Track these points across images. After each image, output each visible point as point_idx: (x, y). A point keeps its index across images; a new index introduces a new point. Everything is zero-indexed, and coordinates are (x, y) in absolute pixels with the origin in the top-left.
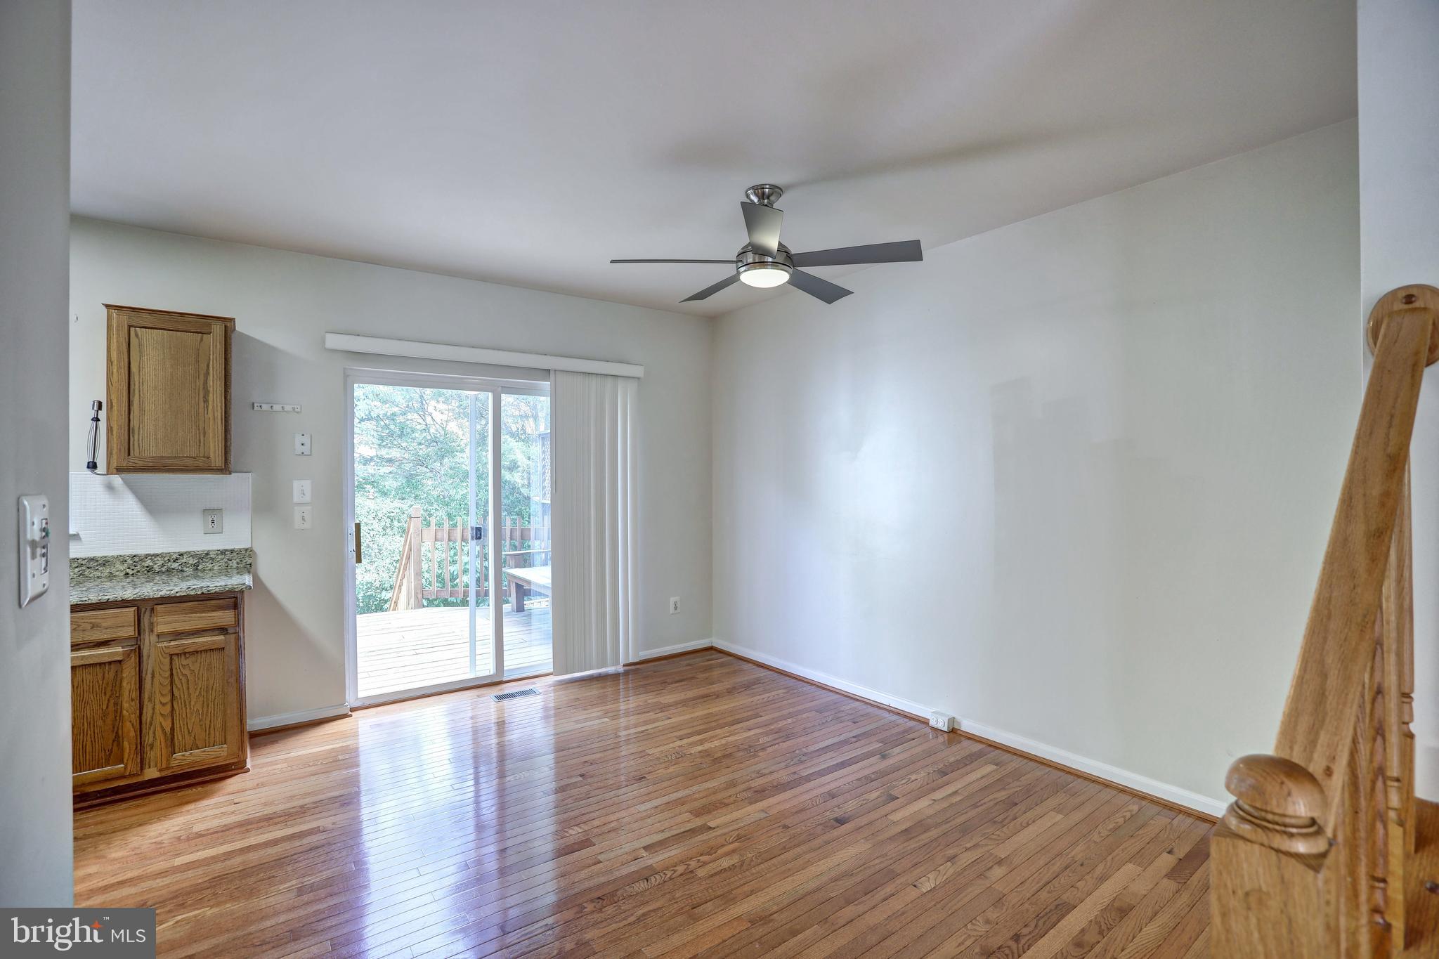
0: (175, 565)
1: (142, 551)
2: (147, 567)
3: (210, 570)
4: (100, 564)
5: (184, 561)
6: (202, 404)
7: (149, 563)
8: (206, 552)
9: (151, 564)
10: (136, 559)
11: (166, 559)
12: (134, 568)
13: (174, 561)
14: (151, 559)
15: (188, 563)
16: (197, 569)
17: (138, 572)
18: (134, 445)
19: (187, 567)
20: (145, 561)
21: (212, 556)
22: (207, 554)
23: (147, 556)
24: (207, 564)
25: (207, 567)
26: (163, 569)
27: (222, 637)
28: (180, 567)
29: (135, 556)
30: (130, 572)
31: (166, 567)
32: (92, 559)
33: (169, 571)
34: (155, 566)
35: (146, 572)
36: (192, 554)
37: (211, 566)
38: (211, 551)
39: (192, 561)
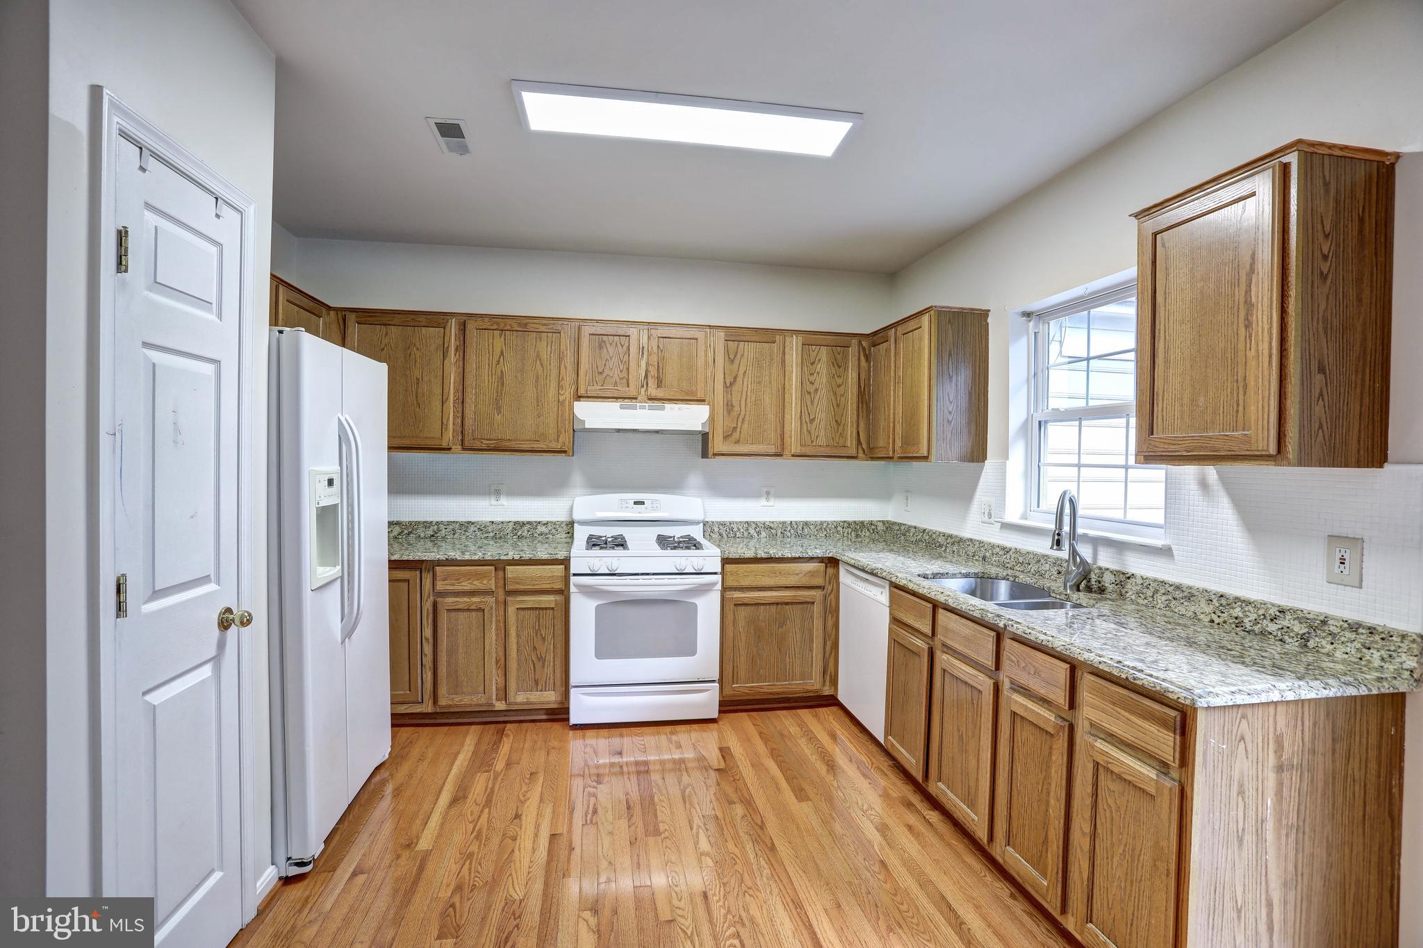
0: (1272, 627)
1: (1233, 591)
2: (1236, 618)
3: (1328, 655)
4: (1185, 597)
5: (1286, 623)
6: (1242, 331)
7: (1237, 612)
8: (1322, 618)
9: (1241, 615)
10: (1223, 601)
11: (1261, 612)
12: (1220, 614)
13: (1272, 620)
14: (1241, 606)
15: (1293, 631)
16: (1306, 645)
17: (1225, 622)
18: (1157, 417)
19: (1290, 637)
20: (1233, 608)
21: (1332, 628)
22: (1324, 622)
23: (1237, 599)
24: (1324, 642)
25: (1323, 647)
26: (1257, 628)
27: (1152, 774)
28: (1279, 633)
29: (1222, 596)
30: (1217, 620)
31: (1259, 626)
32: (1178, 587)
33: (1264, 634)
34: (1246, 620)
35: (1234, 626)
36: (1301, 617)
37: (1330, 647)
38: (1333, 619)
39: (1299, 628)
